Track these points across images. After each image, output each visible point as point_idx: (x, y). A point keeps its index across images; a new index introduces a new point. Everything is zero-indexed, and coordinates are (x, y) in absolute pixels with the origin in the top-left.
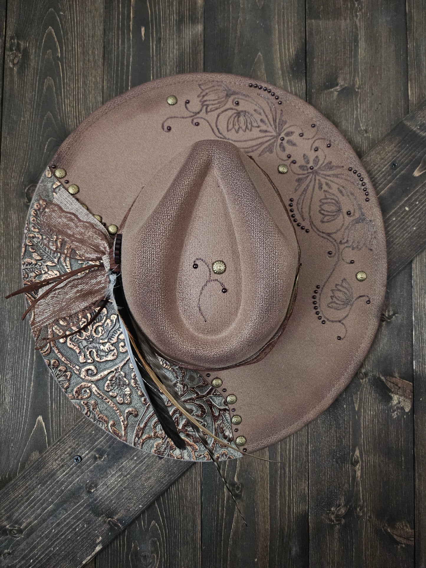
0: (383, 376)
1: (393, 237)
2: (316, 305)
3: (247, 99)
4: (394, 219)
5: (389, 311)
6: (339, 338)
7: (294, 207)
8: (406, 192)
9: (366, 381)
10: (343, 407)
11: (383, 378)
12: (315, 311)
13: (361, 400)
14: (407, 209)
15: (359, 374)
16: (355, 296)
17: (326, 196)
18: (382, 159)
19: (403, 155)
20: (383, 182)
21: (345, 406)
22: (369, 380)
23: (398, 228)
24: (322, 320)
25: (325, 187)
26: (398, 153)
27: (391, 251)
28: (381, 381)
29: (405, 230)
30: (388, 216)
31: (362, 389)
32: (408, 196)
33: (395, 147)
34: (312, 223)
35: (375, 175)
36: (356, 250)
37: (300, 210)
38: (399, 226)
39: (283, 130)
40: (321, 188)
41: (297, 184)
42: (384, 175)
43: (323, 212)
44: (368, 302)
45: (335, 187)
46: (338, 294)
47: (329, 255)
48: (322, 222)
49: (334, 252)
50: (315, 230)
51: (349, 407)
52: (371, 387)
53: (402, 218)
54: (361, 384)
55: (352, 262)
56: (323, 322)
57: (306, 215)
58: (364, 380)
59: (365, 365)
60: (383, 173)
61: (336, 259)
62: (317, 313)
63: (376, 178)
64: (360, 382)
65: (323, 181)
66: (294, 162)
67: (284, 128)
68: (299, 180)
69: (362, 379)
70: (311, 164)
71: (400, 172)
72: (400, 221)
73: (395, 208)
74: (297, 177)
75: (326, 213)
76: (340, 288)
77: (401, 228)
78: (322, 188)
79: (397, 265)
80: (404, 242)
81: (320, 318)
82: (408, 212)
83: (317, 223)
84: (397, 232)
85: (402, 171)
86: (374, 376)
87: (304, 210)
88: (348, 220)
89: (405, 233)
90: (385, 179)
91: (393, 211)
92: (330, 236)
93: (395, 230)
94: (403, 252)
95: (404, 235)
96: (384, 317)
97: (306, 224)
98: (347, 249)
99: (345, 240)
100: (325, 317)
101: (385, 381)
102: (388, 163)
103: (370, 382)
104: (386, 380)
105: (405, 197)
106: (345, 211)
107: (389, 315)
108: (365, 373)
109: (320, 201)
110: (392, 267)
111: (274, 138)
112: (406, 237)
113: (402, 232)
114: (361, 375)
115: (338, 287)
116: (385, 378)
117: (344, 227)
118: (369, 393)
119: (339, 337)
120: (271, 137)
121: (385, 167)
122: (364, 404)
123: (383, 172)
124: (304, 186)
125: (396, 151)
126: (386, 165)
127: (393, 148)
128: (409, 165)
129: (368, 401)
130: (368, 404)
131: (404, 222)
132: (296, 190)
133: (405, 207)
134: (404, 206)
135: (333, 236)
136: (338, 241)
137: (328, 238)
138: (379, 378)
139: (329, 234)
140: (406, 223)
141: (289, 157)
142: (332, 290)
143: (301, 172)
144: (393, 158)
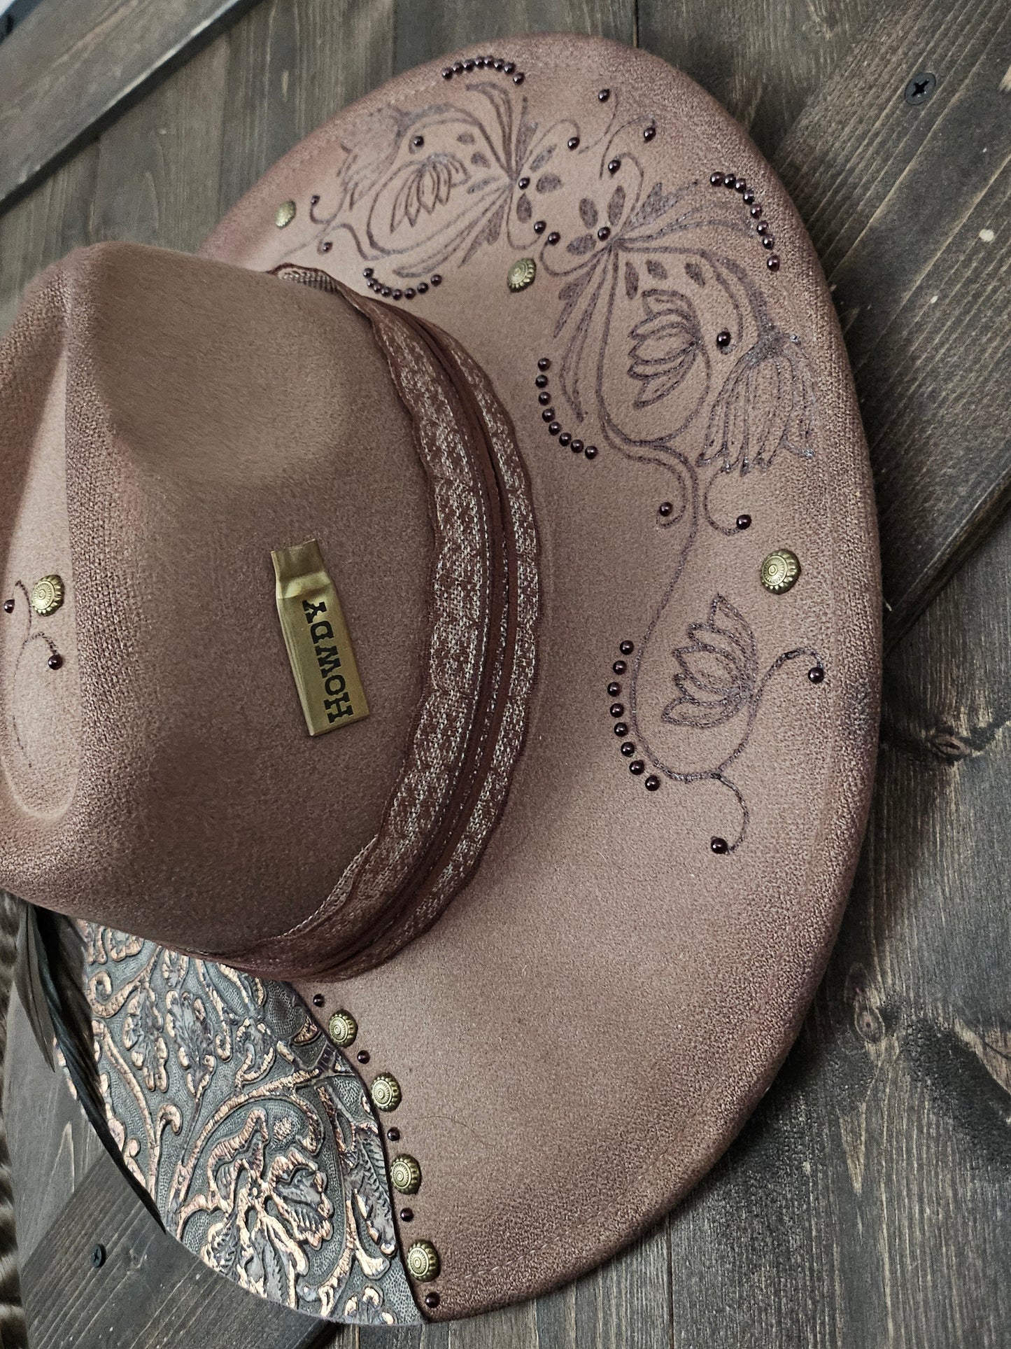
0: (971, 1024)
1: (934, 373)
2: (617, 721)
3: (447, 115)
4: (934, 300)
5: (973, 711)
6: (720, 847)
7: (553, 388)
8: (974, 168)
9: (890, 1048)
10: (799, 1168)
11: (968, 1036)
12: (618, 742)
13: (873, 1140)
14: (987, 236)
15: (860, 1015)
16: (766, 658)
17: (649, 311)
18: (871, 88)
19: (951, 34)
20: (878, 171)
21: (807, 1166)
22: (905, 1043)
23: (952, 329)
24: (646, 774)
25: (646, 281)
26: (934, 33)
27: (929, 438)
28: (963, 1051)
29: (986, 328)
30: (907, 296)
31: (876, 1089)
32: (986, 179)
33: (917, 17)
34: (606, 421)
35: (847, 161)
36: (754, 474)
37: (570, 390)
38: (959, 321)
39: (528, 152)
40: (632, 289)
41: (563, 303)
42: (883, 144)
43: (639, 369)
44: (818, 675)
45: (674, 265)
46: (701, 662)
47: (663, 520)
48: (640, 404)
49: (677, 504)
50: (617, 441)
51: (825, 1173)
52: (915, 1080)
53: (970, 281)
54: (872, 1067)
55: (745, 523)
56: (654, 784)
57: (588, 400)
58: (883, 1044)
59: (884, 974)
60: (879, 139)
61: (683, 528)
62: (629, 750)
63: (852, 170)
64: (866, 1054)
65: (639, 260)
66: (555, 239)
67: (530, 148)
68: (569, 293)
69: (875, 1040)
70: (603, 221)
71: (944, 102)
72: (957, 299)
73: (936, 250)
74: (563, 282)
75: (649, 370)
76: (706, 636)
77: (970, 326)
78: (636, 289)
79: (963, 491)
80: (986, 380)
81: (638, 768)
82: (991, 249)
83: (622, 415)
84: (949, 350)
85: (954, 92)
86: (926, 1027)
87: (580, 386)
88: (724, 364)
89: (990, 340)
90: (885, 161)
91: (928, 268)
92: (666, 449)
93: (942, 344)
94: (985, 427)
95: (983, 351)
96: (956, 742)
97: (586, 433)
98: (723, 479)
99: (717, 446)
100: (656, 762)
101: (979, 1050)
102: (895, 91)
103: (909, 1058)
104: (985, 1045)
105: (976, 189)
106: (710, 336)
107: (974, 730)
108: (883, 1011)
109: (633, 334)
110: (941, 504)
111: (503, 193)
112: (992, 357)
113: (974, 341)
114: (868, 1018)
115: (698, 634)
116: (982, 1037)
117: (711, 398)
118: (911, 1108)
119: (716, 840)
120: (498, 193)
121: (884, 114)
122: (890, 1160)
123: (877, 135)
124: (583, 303)
125: (922, 30)
126: (889, 100)
127: (910, 23)
128: (983, 57)
129: (909, 1151)
130: (910, 1164)
131: (977, 296)
132: (559, 326)
133: (978, 229)
134: (972, 229)
135: (675, 443)
136: (692, 458)
137: (663, 456)
138: (951, 1036)
139: (660, 444)
140: (989, 298)
141: (540, 230)
142: (678, 654)
143: (577, 260)
144: (911, 67)
